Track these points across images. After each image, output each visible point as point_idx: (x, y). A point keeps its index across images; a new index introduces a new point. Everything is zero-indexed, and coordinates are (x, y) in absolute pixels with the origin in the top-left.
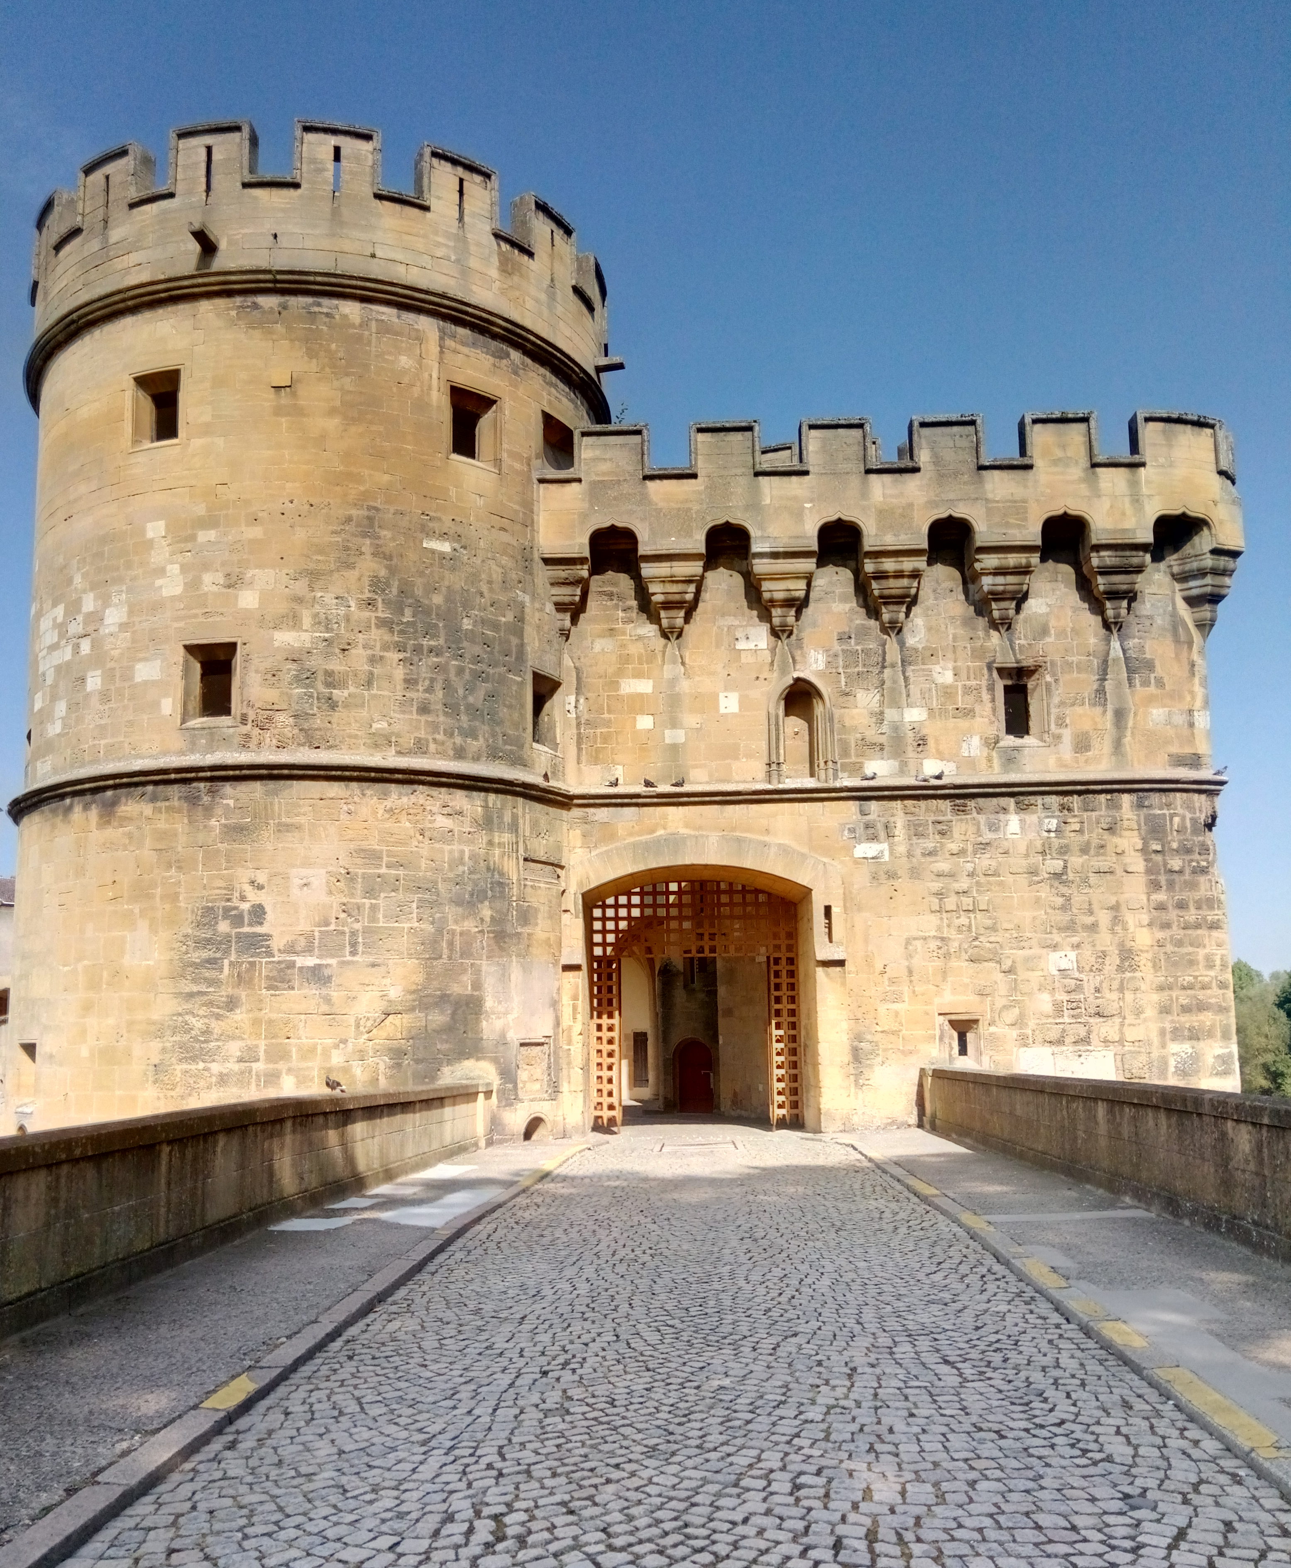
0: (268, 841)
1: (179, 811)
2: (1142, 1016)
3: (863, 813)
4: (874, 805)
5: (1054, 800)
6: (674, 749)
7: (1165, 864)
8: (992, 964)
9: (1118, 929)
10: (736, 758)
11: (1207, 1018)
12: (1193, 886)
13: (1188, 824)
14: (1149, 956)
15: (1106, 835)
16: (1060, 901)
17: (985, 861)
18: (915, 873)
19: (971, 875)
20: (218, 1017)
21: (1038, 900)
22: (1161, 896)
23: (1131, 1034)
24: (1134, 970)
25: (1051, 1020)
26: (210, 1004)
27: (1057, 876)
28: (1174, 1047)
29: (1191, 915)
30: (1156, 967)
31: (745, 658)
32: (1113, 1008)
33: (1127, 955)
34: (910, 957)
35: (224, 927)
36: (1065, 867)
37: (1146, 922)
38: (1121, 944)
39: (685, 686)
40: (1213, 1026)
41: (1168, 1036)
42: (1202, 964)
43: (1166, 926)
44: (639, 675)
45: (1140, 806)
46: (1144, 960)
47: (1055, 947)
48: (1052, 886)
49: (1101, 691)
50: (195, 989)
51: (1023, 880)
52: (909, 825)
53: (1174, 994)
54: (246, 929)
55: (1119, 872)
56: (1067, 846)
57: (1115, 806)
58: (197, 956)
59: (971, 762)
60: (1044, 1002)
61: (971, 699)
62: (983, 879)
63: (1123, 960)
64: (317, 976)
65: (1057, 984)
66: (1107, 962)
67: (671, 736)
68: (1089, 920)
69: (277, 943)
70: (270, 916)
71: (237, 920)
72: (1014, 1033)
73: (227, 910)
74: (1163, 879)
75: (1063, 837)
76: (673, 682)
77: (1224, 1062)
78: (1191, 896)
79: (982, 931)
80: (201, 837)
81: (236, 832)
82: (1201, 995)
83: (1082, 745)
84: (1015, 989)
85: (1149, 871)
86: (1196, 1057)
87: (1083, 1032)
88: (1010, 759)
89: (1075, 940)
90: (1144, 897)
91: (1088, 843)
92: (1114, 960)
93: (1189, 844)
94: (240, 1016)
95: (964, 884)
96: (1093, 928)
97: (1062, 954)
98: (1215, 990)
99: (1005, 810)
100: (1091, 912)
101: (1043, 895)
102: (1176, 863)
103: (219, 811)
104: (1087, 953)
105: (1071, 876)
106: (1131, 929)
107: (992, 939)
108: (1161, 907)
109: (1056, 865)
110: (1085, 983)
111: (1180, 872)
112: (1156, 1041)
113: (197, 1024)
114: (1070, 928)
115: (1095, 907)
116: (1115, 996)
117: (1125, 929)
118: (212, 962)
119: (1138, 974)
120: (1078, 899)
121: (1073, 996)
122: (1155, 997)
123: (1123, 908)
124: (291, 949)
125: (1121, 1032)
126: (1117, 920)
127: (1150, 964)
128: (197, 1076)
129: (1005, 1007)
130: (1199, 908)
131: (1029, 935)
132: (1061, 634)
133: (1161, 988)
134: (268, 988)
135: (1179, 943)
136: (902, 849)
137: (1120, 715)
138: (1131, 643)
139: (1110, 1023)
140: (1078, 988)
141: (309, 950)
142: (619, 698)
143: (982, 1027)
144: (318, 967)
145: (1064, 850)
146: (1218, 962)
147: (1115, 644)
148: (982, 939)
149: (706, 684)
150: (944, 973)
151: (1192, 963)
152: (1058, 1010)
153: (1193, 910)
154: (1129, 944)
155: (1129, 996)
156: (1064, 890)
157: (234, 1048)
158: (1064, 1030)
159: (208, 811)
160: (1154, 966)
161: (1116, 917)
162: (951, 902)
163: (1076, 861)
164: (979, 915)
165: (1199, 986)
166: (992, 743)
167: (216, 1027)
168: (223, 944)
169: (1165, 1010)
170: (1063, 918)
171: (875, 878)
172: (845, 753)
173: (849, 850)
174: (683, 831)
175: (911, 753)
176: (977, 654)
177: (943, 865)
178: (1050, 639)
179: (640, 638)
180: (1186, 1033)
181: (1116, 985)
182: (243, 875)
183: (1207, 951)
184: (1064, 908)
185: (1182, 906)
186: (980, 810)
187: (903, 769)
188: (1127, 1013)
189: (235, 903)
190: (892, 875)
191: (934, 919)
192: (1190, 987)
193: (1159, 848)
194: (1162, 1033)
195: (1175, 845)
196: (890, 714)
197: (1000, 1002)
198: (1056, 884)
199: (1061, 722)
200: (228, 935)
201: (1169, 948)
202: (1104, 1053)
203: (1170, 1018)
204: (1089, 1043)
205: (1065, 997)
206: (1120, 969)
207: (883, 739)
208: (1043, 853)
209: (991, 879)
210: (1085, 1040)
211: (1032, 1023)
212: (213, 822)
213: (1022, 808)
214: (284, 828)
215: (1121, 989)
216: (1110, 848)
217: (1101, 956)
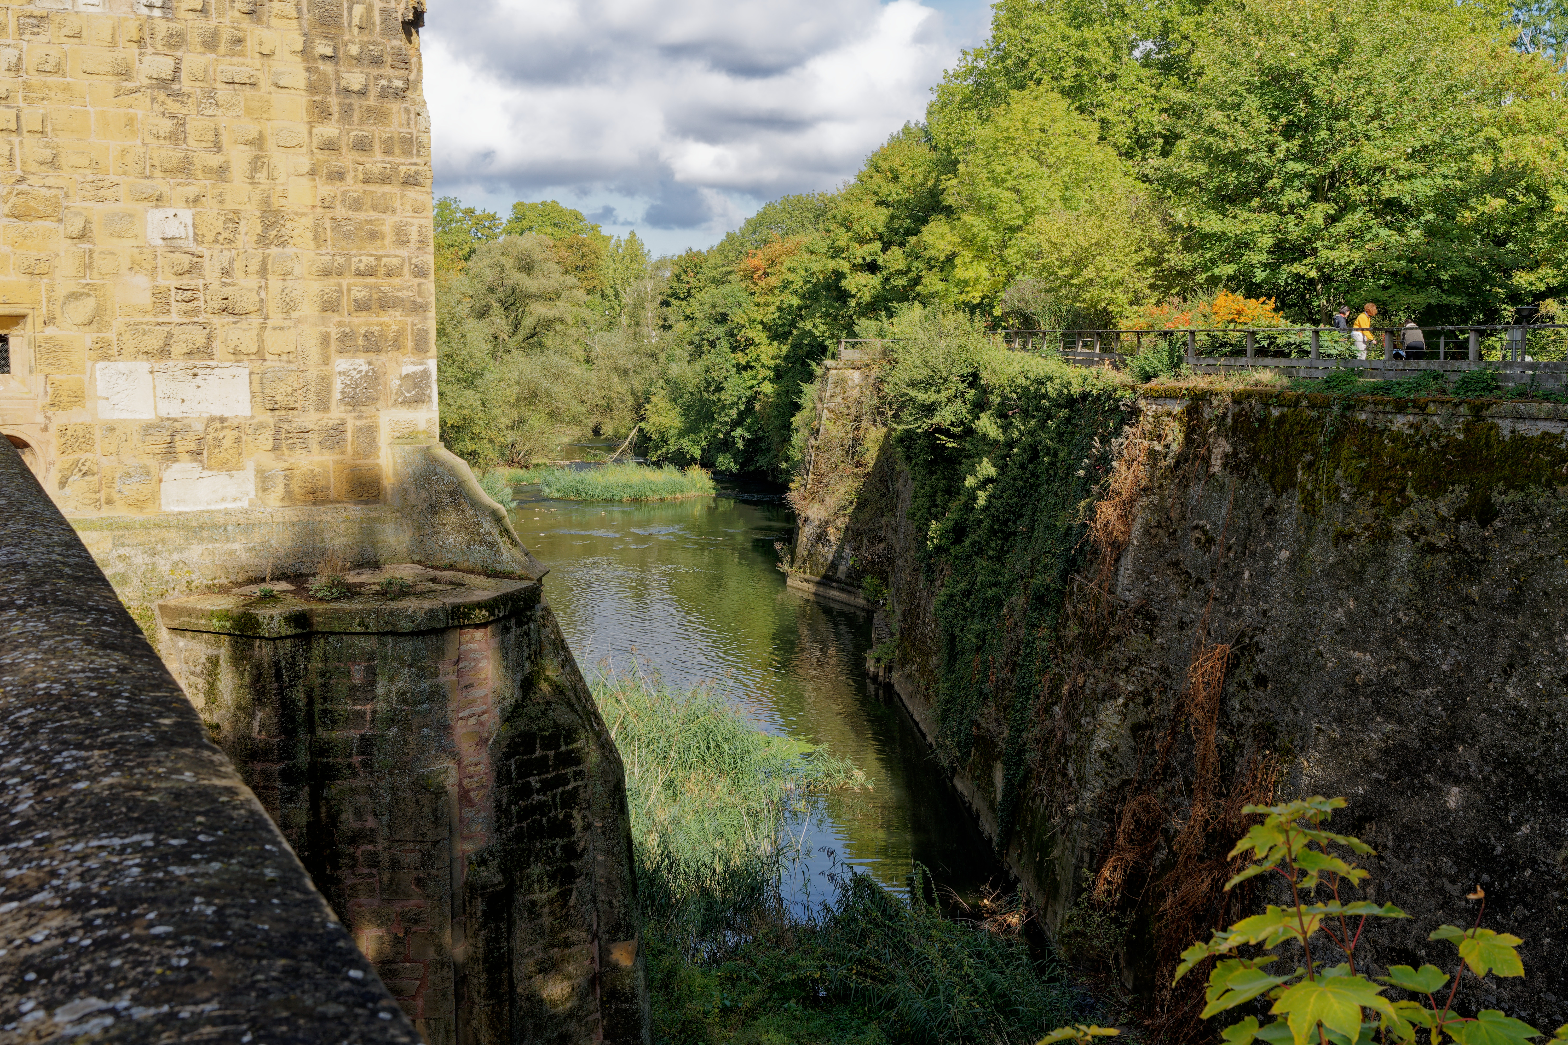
2: (295, 315)
7: (338, 78)
8: (50, 224)
9: (261, 176)
11: (393, 319)
12: (379, 116)
13: (377, 19)
14: (308, 221)
15: (246, 23)
16: (167, 125)
17: (40, 48)
19: (14, 69)
21: (130, 122)
22: (329, 130)
23: (275, 342)
24: (283, 244)
25: (149, 318)
27: (163, 83)
28: (342, 364)
29: (376, 162)
30: (318, 238)
32: (249, 301)
33: (274, 219)
36: (177, 70)
37: (306, 169)
38: (266, 201)
40: (400, 333)
41: (334, 345)
42: (390, 238)
43: (339, 176)
46: (301, 228)
47: (159, 200)
48: (154, 100)
51: (107, 85)
53: (345, 282)
55: (265, 84)
56: (181, 35)
60: (139, 289)
62: (35, 79)
63: (266, 227)
65: (160, 261)
66: (242, 227)
68: (215, 160)
72: (88, 337)
74: (334, 102)
75: (174, 19)
77: (416, 385)
78: (377, 132)
79: (33, 167)
82: (386, 285)
84: (90, 266)
85: (312, 88)
86: (374, 378)
87: (200, 338)
89: (191, 191)
90: (304, 129)
91: (216, 33)
92: (251, 227)
93: (376, 51)
96: (222, 172)
97: (170, 212)
98: (408, 279)
100: (218, 148)
101: (140, 113)
102: (355, 79)
104: (211, 210)
105: (185, 84)
106: (282, 179)
107: (49, 182)
108: (329, 146)
109: (164, 66)
110: (206, 260)
111: (362, 93)
112: (314, 353)
114: (184, 170)
115: (225, 139)
116: (253, 282)
117: (271, 177)
119: (290, 250)
120: (195, 125)
121: (185, 282)
122: (316, 286)
123: (270, 145)
125: (261, 339)
126: (259, 162)
127: (310, 235)
129: (74, 296)
130: (388, 152)
131: (115, 179)
135: (357, 205)
139: (244, 324)
140: (194, 269)
143: (36, 328)
145: (176, 41)
146: (414, 237)
148: (32, 179)
151: (373, 236)
152: (161, 301)
153: (378, 155)
154: (276, 202)
155: (275, 283)
156: (173, 106)
158: (170, 335)
160: (316, 238)
161: (256, 158)
163: (196, 61)
164: (29, 140)
165: (383, 271)
169: (329, 306)
170: (172, 154)
180: (360, 341)
181: (254, 266)
183: (397, 218)
184: (175, 138)
185: (362, 146)
188: (272, 307)
192: (370, 272)
193: (329, 51)
194: (325, 340)
195: (354, 50)
197: (64, 287)
198: (162, 96)
201: (340, 211)
202: (233, 370)
203: (336, 318)
204: (211, 356)
205: (174, 282)
206: (263, 240)
208: (140, 42)
209: (51, 79)
210: (206, 351)
211: (118, 323)
215: (263, 272)
216: (251, 44)
217: (233, 220)
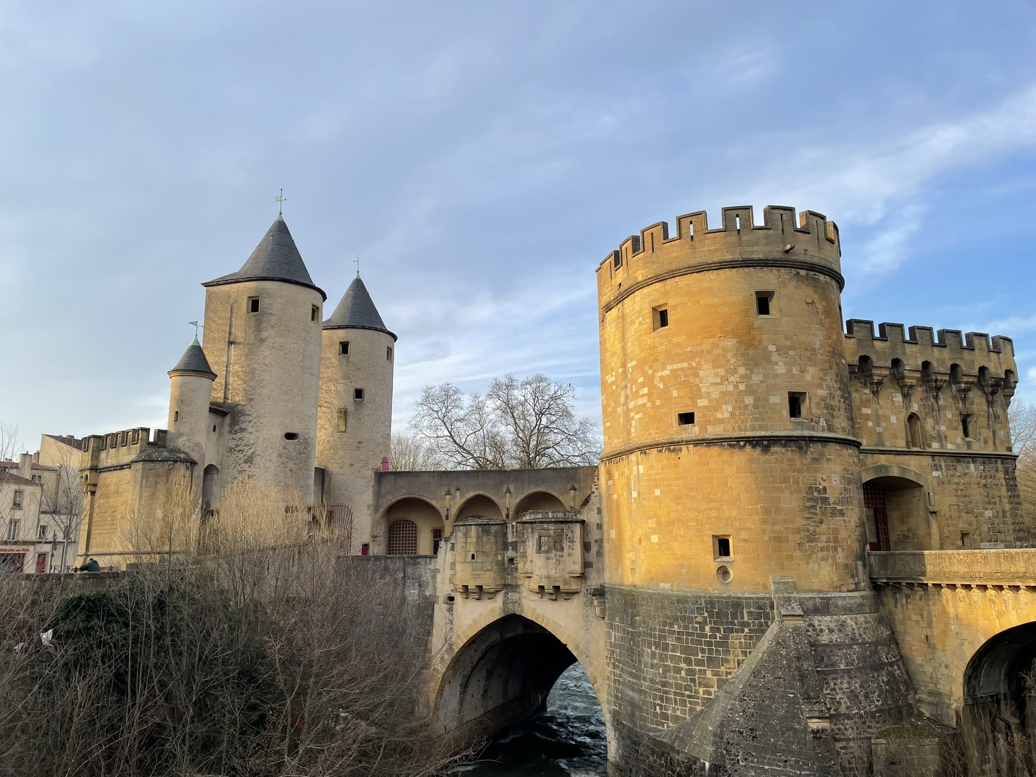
0: (825, 464)
1: (796, 452)
3: (934, 460)
4: (936, 458)
5: (981, 460)
6: (879, 434)
8: (971, 514)
9: (1001, 504)
10: (897, 439)
12: (1015, 490)
15: (995, 473)
16: (986, 494)
17: (967, 479)
18: (949, 482)
19: (964, 484)
20: (818, 526)
21: (981, 493)
22: (1009, 494)
25: (988, 534)
26: (815, 522)
27: (985, 485)
29: (1016, 500)
31: (896, 404)
33: (1004, 512)
34: (950, 511)
35: (816, 494)
36: (987, 483)
37: (1007, 502)
38: (1002, 509)
39: (880, 412)
43: (1012, 503)
44: (867, 407)
45: (1002, 463)
46: (1008, 514)
47: (986, 509)
48: (984, 489)
49: (988, 424)
50: (809, 516)
51: (976, 486)
52: (946, 465)
54: (822, 495)
55: (1000, 485)
56: (986, 475)
57: (996, 463)
58: (809, 504)
59: (958, 445)
60: (985, 528)
61: (956, 424)
62: (966, 485)
63: (1003, 514)
64: (842, 513)
65: (988, 522)
66: (999, 515)
67: (879, 429)
68: (994, 500)
69: (831, 501)
70: (828, 491)
71: (819, 492)
72: (979, 538)
73: (816, 488)
74: (1009, 488)
75: (985, 472)
76: (877, 410)
78: (1015, 494)
79: (968, 503)
80: (804, 461)
81: (816, 460)
83: (986, 442)
84: (978, 523)
85: (1006, 485)
87: (996, 538)
88: (969, 445)
89: (991, 507)
90: (1006, 494)
91: (991, 475)
92: (1001, 514)
94: (824, 526)
95: (961, 487)
96: (995, 503)
97: (989, 512)
99: (969, 462)
100: (994, 498)
102: (1011, 483)
103: (809, 452)
104: (995, 511)
105: (988, 485)
106: (1004, 504)
107: (971, 506)
108: (1010, 497)
109: (983, 482)
110: (995, 521)
111: (1012, 485)
113: (812, 529)
114: (989, 503)
115: (995, 496)
116: (1002, 526)
118: (813, 507)
119: (1007, 519)
120: (990, 494)
123: (1002, 497)
124: (834, 503)
126: (1000, 501)
128: (814, 547)
129: (976, 529)
130: (1017, 498)
131: (980, 505)
132: (977, 404)
133: (1013, 523)
134: (831, 517)
135: (1014, 509)
136: (945, 474)
137: (994, 433)
138: (994, 409)
139: (1002, 535)
140: (993, 524)
141: (839, 504)
142: (862, 415)
143: (971, 535)
144: (841, 510)
145: (986, 477)
147: (991, 409)
148: (968, 506)
149: (887, 412)
150: (960, 517)
152: (989, 530)
154: (1004, 509)
156: (987, 490)
157: (824, 538)
158: (991, 537)
159: (806, 452)
160: (1010, 516)
162: (959, 493)
163: (989, 481)
164: (967, 498)
165: (1020, 523)
166: (963, 439)
167: (818, 530)
168: (815, 500)
169: (1014, 531)
170: (987, 500)
171: (939, 483)
172: (926, 440)
173: (931, 473)
174: (885, 464)
175: (944, 442)
176: (957, 409)
177: (956, 480)
178: (975, 406)
179: (866, 394)
181: (1002, 522)
182: (819, 476)
184: (988, 496)
185: (1014, 497)
186: (963, 462)
187: (942, 447)
188: (1006, 532)
189: (818, 486)
190: (943, 483)
191: (955, 498)
193: (1007, 477)
194: (1014, 538)
196: (937, 427)
197: (975, 527)
199: (980, 434)
200: (817, 497)
201: (1013, 511)
204: (998, 542)
205: (991, 526)
206: (1003, 517)
207: (936, 436)
208: (981, 477)
209: (969, 485)
211: (983, 535)
212: (807, 456)
213: (974, 462)
214: (828, 460)
215: (1004, 524)
216: (997, 477)
217: (998, 512)
